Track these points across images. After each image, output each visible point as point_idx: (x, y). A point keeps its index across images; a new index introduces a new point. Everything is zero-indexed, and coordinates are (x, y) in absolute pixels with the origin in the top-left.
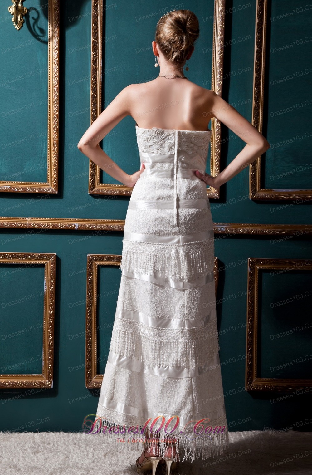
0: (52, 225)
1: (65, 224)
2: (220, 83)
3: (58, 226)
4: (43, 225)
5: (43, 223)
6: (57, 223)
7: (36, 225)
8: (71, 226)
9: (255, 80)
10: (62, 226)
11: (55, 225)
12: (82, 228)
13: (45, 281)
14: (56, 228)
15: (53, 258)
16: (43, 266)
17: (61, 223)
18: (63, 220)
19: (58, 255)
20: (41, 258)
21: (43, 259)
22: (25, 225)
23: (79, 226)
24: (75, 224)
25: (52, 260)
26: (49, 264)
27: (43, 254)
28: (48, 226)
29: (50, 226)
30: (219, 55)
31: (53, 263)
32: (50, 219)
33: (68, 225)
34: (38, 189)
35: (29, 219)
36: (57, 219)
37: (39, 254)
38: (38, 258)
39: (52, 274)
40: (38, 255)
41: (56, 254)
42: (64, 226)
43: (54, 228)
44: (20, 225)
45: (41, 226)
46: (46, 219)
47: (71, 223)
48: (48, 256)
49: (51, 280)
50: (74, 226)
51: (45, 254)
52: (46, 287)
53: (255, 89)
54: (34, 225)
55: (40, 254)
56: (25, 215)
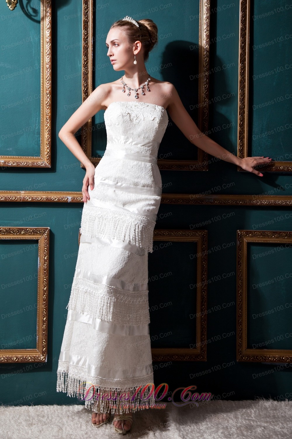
0: (45, 198)
1: (58, 197)
2: (207, 59)
3: (52, 199)
4: (36, 198)
5: (36, 196)
6: (50, 196)
7: (29, 198)
8: (63, 199)
9: (240, 56)
10: (56, 199)
11: (48, 198)
12: (74, 201)
13: (39, 258)
14: (49, 201)
15: (46, 232)
16: (36, 242)
17: (55, 197)
18: (57, 193)
19: (51, 229)
20: (35, 232)
21: (37, 233)
22: (19, 198)
23: (71, 199)
24: (68, 197)
25: (46, 235)
26: (43, 240)
27: (37, 228)
28: (41, 199)
29: (43, 199)
30: (205, 32)
31: (47, 238)
32: (44, 192)
33: (61, 198)
34: (31, 164)
35: (23, 192)
36: (50, 193)
37: (32, 228)
38: (32, 233)
39: (45, 251)
40: (32, 230)
41: (49, 228)
42: (57, 199)
43: (47, 201)
44: (14, 198)
45: (35, 199)
46: (39, 192)
47: (64, 196)
48: (41, 230)
49: (45, 257)
50: (66, 199)
51: (38, 228)
52: (39, 264)
53: (241, 65)
54: (28, 198)
55: (34, 228)
56: (18, 189)
